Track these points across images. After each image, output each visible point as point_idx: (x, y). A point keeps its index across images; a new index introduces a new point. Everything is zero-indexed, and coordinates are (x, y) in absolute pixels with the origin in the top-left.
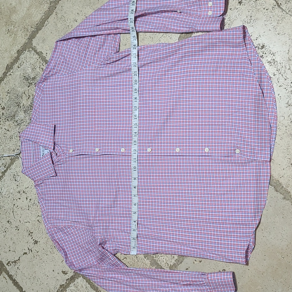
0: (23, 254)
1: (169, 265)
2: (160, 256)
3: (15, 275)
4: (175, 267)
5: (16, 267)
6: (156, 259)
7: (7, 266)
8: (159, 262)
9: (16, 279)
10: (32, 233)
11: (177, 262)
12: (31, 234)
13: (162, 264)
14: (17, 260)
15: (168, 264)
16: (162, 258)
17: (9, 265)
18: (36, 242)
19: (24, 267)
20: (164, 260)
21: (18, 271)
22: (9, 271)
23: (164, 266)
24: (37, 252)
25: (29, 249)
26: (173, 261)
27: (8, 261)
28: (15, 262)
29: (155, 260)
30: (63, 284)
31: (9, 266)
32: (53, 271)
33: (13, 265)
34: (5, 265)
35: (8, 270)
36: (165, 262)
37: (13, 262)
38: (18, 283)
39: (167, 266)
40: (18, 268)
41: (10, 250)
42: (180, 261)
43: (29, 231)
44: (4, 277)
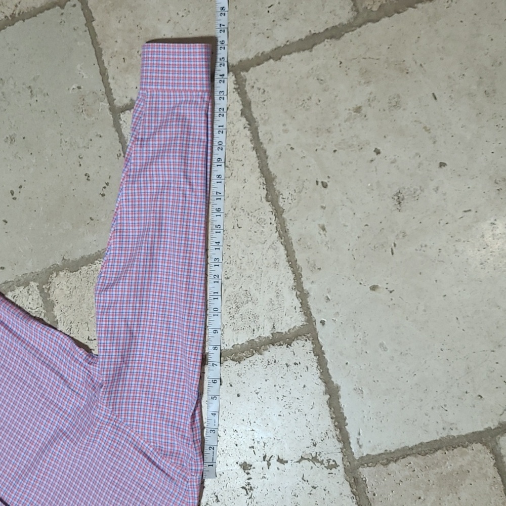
0: (287, 462)
1: (27, 288)
2: (33, 311)
3: (330, 434)
4: (19, 280)
5: (317, 449)
6: (41, 309)
7: (339, 462)
8: (41, 302)
9: (332, 427)
10: (243, 488)
11: (12, 288)
12: (247, 487)
13: (37, 297)
14: (308, 459)
15: (28, 292)
16: (31, 306)
17: (332, 463)
18: (245, 467)
19: (298, 439)
20: (30, 300)
21: (318, 440)
22: (340, 450)
23: (35, 292)
24: (253, 447)
25: (269, 465)
26: (17, 292)
27: (329, 471)
28: (314, 459)
29: (44, 309)
30: (232, 361)
31: (334, 461)
32: (238, 396)
33: (323, 457)
34: (341, 468)
35: (340, 456)
36: (31, 296)
37: (319, 462)
38: (332, 418)
39: (31, 290)
40: (315, 445)
41: (314, 488)
42: (7, 285)
43: (248, 497)
44: (360, 446)
